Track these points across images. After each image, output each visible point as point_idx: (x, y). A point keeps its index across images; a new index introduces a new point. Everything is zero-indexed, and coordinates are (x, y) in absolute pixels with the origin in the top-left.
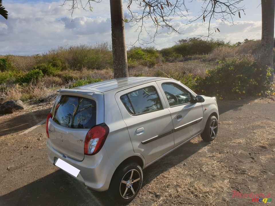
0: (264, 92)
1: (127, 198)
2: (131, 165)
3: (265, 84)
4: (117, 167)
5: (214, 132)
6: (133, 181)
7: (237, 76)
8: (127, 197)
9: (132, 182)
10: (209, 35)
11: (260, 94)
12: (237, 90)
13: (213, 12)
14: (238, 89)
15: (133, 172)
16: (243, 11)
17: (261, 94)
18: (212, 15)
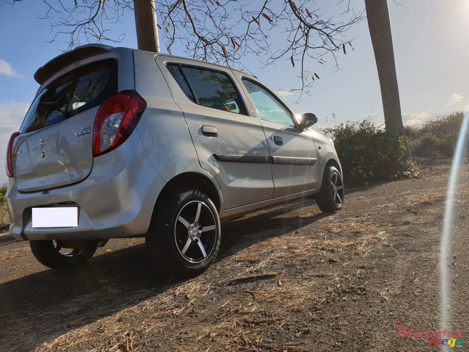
0: (401, 172)
1: (191, 262)
2: (196, 192)
3: (400, 161)
4: (167, 182)
5: (338, 195)
6: (200, 229)
7: (356, 148)
8: (190, 260)
9: (200, 232)
10: (304, 86)
11: (396, 175)
12: (361, 171)
13: (306, 47)
14: (361, 169)
15: (200, 206)
16: (350, 44)
17: (398, 175)
18: (305, 51)
